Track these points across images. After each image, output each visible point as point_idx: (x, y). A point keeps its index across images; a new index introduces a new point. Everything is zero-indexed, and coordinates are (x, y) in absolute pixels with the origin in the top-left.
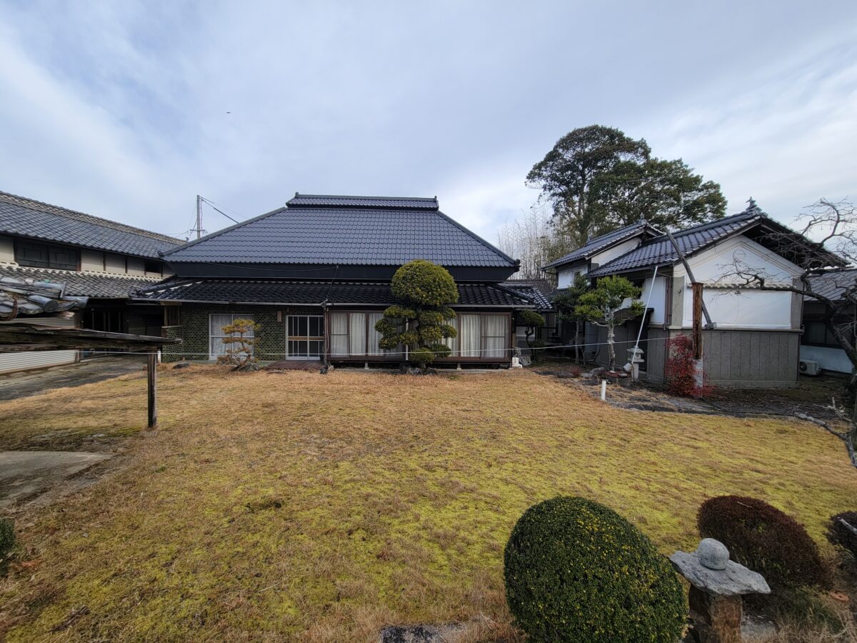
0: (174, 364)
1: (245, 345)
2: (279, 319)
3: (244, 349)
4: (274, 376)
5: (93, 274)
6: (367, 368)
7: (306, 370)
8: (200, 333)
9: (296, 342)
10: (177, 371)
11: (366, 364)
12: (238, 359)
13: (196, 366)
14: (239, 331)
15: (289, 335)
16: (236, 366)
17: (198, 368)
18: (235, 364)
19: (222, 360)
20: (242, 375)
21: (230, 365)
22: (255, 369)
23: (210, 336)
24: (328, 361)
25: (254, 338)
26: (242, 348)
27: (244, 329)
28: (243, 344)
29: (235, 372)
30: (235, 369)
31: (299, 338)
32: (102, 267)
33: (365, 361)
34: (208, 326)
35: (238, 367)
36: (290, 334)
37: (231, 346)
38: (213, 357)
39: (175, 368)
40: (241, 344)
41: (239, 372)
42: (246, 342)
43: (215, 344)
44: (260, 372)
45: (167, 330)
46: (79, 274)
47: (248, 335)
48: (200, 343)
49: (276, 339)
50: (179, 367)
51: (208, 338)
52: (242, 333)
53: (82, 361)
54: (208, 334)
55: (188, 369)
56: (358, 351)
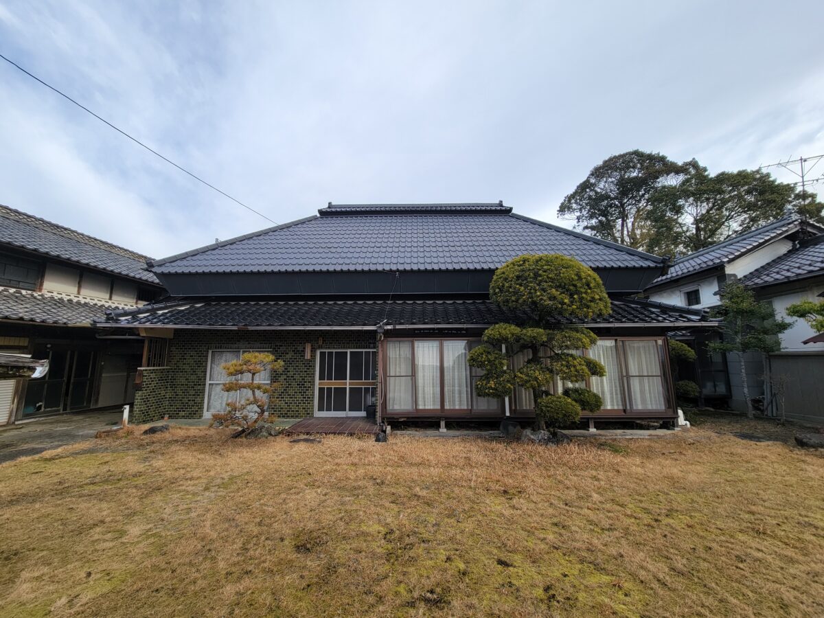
0: (147, 426)
1: (257, 393)
2: (308, 356)
3: (255, 401)
4: (302, 447)
5: (60, 296)
6: (443, 430)
7: (351, 434)
8: (193, 377)
9: (329, 390)
10: (147, 438)
11: (443, 424)
12: (245, 418)
13: (180, 429)
14: (249, 371)
15: (320, 380)
16: (240, 429)
17: (181, 433)
18: (239, 425)
19: (219, 419)
20: (249, 446)
21: (231, 427)
22: (270, 434)
23: (208, 382)
24: (383, 419)
25: (271, 384)
26: (252, 399)
27: (258, 367)
28: (253, 392)
29: (239, 440)
30: (237, 435)
31: (334, 384)
32: (76, 289)
33: (440, 418)
34: (206, 366)
35: (243, 431)
36: (321, 378)
37: (234, 396)
38: (207, 415)
39: (146, 432)
40: (250, 392)
41: (244, 440)
42: (259, 388)
43: (213, 393)
44: (278, 439)
45: (145, 374)
46: (35, 295)
47: (263, 379)
48: (192, 392)
49: (301, 385)
50: (152, 431)
51: (205, 385)
52: (254, 374)
53: (17, 423)
54: (205, 379)
55: (167, 435)
56: (428, 402)
